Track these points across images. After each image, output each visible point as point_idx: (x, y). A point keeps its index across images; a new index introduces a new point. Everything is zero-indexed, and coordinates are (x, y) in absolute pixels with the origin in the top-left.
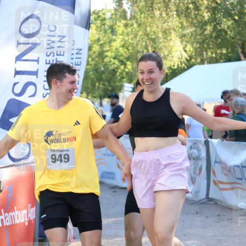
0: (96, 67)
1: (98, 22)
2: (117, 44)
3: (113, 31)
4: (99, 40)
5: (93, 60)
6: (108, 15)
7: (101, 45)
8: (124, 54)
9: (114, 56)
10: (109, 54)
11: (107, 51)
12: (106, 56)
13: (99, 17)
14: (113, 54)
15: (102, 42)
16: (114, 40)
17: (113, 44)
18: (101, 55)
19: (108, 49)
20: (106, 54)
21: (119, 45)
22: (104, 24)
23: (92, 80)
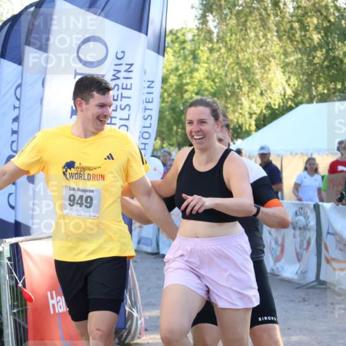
0: (174, 105)
1: (177, 45)
2: (200, 75)
3: (195, 58)
4: (177, 69)
5: (169, 95)
6: (189, 37)
7: (180, 75)
8: (210, 88)
9: (196, 91)
10: (189, 88)
11: (188, 84)
12: (186, 91)
13: (177, 38)
14: (195, 88)
15: (181, 72)
16: (197, 70)
17: (196, 74)
18: (180, 89)
19: (188, 81)
20: (186, 87)
21: (203, 76)
22: (184, 49)
23: (169, 123)
